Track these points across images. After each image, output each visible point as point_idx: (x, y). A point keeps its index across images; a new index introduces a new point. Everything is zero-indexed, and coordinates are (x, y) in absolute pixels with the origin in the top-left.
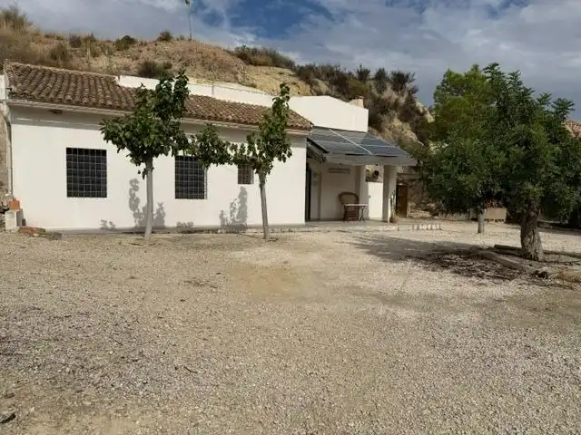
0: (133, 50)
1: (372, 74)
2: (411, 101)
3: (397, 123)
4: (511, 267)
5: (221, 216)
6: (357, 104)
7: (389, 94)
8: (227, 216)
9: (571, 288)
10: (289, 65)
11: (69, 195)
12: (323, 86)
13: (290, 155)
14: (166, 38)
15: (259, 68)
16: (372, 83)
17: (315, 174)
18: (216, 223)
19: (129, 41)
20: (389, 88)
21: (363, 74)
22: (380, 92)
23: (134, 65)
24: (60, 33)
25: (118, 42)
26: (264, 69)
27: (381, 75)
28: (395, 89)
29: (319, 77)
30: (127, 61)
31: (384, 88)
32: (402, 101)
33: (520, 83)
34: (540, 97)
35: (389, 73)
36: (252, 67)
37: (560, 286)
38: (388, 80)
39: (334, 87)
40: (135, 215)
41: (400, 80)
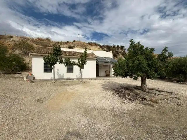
0: (68, 44)
1: (116, 46)
2: (124, 51)
3: (121, 56)
4: (137, 94)
5: (77, 76)
6: (111, 52)
7: (120, 50)
8: (78, 76)
9: (153, 106)
10: (99, 45)
11: (44, 72)
12: (105, 49)
13: (87, 63)
14: (74, 41)
15: (92, 46)
16: (116, 48)
17: (100, 67)
18: (76, 77)
19: (68, 42)
20: (120, 49)
21: (114, 46)
22: (118, 50)
23: (68, 46)
24: (56, 41)
25: (66, 42)
26: (93, 46)
27: (118, 46)
28: (121, 49)
29: (104, 47)
30: (67, 46)
31: (119, 49)
32: (122, 51)
33: (140, 45)
34: (146, 48)
35: (120, 46)
36: (91, 46)
37: (150, 105)
38: (120, 47)
39: (108, 49)
40: (58, 76)
41: (122, 47)
